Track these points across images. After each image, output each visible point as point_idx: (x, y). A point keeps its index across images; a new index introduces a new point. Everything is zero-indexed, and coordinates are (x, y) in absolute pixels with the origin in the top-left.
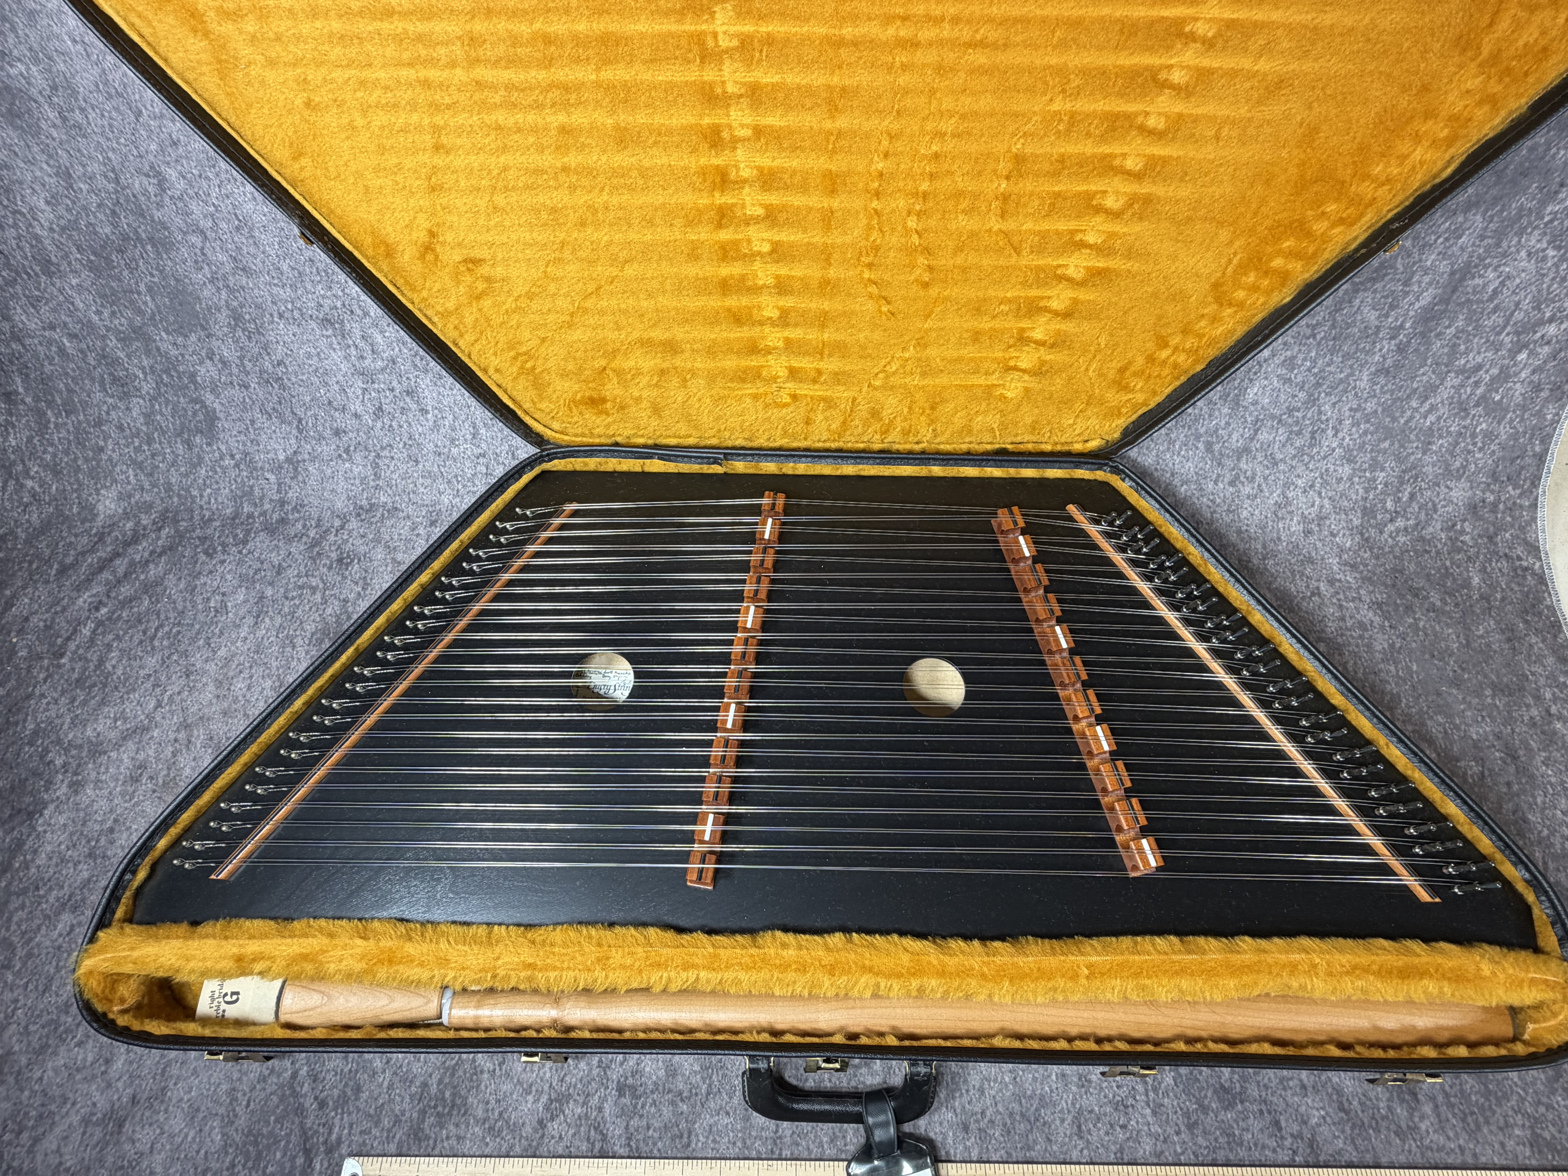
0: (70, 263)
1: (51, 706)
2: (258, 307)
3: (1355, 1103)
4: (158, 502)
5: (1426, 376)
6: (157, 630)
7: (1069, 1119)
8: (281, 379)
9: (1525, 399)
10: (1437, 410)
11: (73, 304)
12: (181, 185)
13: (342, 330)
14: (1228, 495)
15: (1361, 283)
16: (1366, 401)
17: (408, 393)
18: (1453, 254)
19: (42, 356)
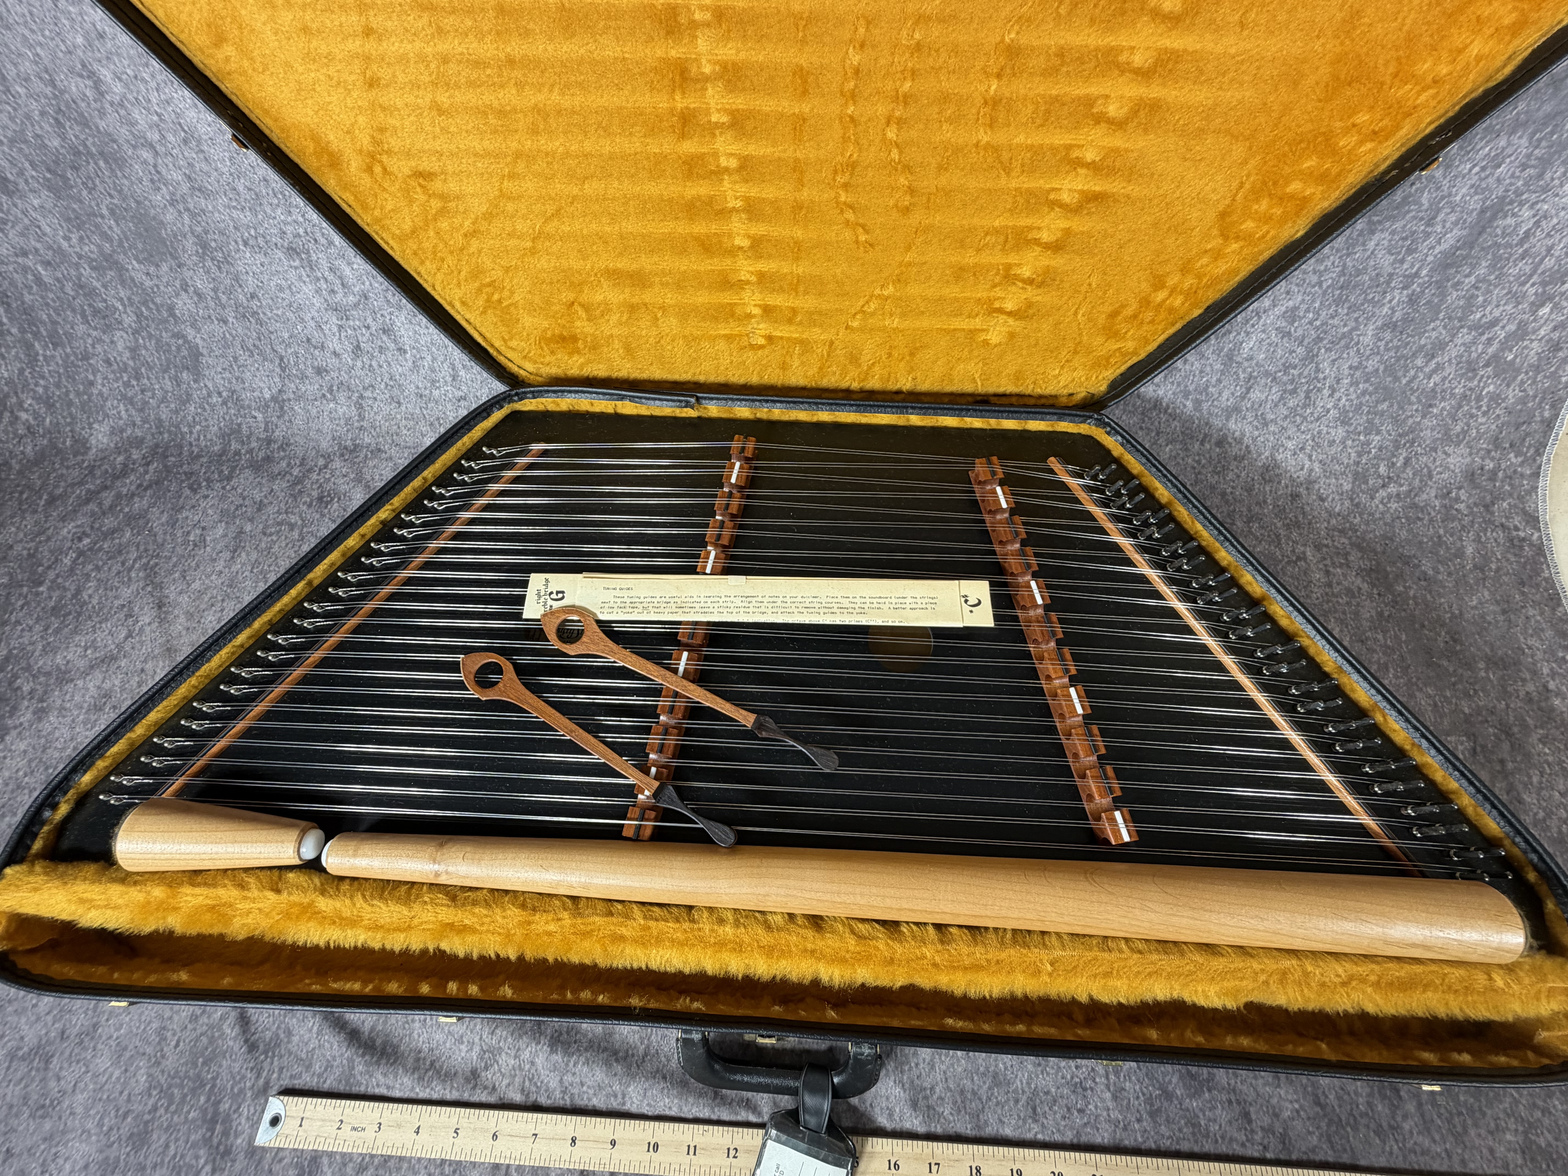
0: (26, 181)
1: (26, 633)
2: (222, 233)
3: (1332, 1097)
4: (149, 437)
5: (1436, 331)
6: (135, 561)
7: (1023, 1100)
8: (257, 313)
9: (1540, 359)
10: (1443, 369)
11: (39, 227)
12: (118, 88)
13: (310, 261)
14: (1214, 455)
15: (1380, 222)
16: (1368, 359)
17: (384, 331)
18: (1487, 188)
19: (20, 285)
